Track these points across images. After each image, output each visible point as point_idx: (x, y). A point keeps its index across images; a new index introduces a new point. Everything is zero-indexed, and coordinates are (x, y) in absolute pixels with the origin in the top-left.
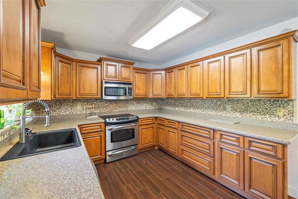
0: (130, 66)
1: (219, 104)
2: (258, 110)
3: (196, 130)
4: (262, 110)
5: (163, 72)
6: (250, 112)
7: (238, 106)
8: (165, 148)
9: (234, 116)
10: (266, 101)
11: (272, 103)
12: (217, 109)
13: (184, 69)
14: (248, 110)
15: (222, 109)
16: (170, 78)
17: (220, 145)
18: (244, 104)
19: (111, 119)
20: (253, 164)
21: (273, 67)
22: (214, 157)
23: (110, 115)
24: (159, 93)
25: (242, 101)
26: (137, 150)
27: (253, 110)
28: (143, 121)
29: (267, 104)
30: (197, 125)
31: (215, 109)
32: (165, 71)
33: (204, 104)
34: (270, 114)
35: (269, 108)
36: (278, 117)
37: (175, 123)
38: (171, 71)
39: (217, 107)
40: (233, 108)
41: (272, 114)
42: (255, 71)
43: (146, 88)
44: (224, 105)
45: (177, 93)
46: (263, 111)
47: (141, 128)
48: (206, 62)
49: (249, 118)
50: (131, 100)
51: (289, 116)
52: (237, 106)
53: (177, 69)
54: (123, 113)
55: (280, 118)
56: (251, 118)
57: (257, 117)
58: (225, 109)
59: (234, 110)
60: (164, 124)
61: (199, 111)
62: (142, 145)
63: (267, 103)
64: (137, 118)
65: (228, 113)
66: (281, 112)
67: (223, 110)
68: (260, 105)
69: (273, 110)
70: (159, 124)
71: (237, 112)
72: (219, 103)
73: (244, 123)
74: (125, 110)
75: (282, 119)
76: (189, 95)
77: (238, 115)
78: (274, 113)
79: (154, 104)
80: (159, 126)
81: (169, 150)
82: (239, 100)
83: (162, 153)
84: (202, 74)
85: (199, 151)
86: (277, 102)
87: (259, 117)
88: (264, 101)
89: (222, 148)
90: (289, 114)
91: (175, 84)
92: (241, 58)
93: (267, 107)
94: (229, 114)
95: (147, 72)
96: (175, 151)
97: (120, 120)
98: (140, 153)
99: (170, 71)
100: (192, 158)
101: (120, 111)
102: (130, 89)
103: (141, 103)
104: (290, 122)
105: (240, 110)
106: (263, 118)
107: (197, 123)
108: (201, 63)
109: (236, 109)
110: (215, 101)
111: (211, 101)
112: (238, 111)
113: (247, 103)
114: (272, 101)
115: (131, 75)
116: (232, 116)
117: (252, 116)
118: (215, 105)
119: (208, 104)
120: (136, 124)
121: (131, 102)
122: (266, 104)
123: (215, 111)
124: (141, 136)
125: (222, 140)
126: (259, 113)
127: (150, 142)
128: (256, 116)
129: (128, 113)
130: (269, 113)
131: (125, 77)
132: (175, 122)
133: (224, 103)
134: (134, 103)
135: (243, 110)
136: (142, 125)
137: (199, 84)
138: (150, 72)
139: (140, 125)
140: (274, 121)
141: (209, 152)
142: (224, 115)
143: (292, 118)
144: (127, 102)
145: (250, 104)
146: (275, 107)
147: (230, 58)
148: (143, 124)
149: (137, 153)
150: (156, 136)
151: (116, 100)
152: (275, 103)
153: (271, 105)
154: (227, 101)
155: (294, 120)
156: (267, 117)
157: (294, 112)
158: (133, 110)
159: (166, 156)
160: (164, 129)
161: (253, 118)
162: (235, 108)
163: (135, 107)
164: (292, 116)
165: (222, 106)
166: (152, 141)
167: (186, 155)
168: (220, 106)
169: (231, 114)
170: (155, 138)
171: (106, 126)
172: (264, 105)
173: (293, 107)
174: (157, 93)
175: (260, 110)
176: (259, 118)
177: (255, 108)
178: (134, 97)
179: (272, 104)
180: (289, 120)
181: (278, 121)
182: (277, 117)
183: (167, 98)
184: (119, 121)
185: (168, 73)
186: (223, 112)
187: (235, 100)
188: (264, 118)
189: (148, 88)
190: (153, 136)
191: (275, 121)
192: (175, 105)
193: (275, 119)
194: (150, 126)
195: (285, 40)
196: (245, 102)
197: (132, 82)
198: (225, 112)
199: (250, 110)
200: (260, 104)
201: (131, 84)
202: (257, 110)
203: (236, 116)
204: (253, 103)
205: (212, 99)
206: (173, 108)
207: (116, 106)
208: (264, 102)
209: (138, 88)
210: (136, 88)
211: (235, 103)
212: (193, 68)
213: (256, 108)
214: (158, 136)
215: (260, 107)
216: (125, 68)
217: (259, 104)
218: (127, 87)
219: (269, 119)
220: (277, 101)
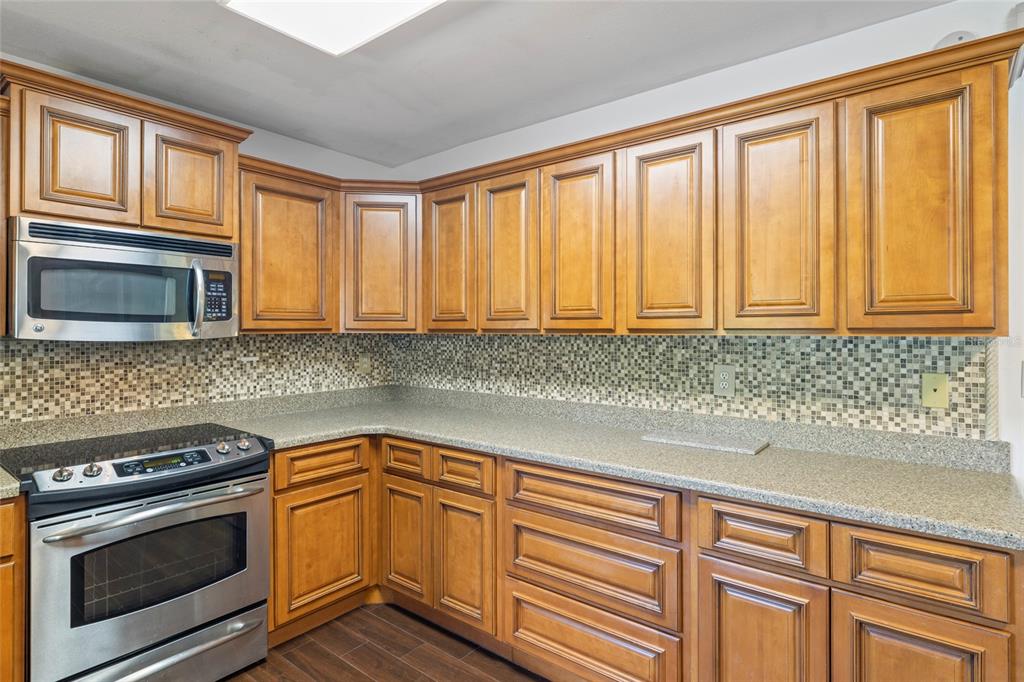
0: (222, 145)
1: (680, 359)
2: (847, 384)
3: (591, 495)
4: (863, 384)
5: (413, 202)
6: (813, 394)
7: (764, 370)
8: (424, 601)
9: (746, 415)
10: (880, 346)
11: (904, 356)
12: (672, 386)
13: (523, 185)
14: (808, 385)
15: (695, 383)
16: (451, 230)
17: (711, 567)
18: (788, 358)
19: (78, 470)
20: (873, 654)
21: (933, 187)
22: (682, 631)
23: (83, 436)
24: (390, 310)
25: (780, 345)
26: (261, 635)
27: (828, 387)
28: (299, 464)
29: (885, 360)
30: (598, 470)
31: (665, 386)
32: (420, 196)
33: (612, 364)
34: (897, 405)
35: (891, 375)
36: (927, 413)
37: (477, 464)
38: (456, 195)
39: (672, 374)
40: (742, 378)
41: (904, 401)
42: (855, 209)
43: (320, 281)
44: (703, 364)
45: (483, 309)
46: (868, 389)
47: (285, 502)
48: (629, 157)
49: (808, 421)
50: (228, 343)
51: (969, 411)
52: (760, 370)
53: (487, 184)
54: (173, 424)
55: (935, 418)
56: (819, 422)
57: (845, 415)
58: (708, 386)
59: (750, 387)
60: (417, 470)
61: (589, 396)
62: (291, 597)
63: (885, 356)
64: (261, 451)
65: (720, 401)
66: (941, 392)
67: (700, 388)
68: (856, 364)
69: (910, 386)
70: (390, 471)
71: (760, 396)
72: (679, 354)
73: (789, 446)
74: (189, 401)
75: (945, 424)
76: (546, 317)
77: (764, 409)
78: (910, 396)
79: (364, 363)
80: (393, 482)
81: (448, 607)
82: (769, 341)
83: (406, 627)
84: (611, 213)
85: (607, 603)
86: (923, 351)
87: (853, 418)
88: (873, 346)
89: (720, 585)
90: (968, 400)
91: (474, 261)
92: (792, 143)
93: (885, 370)
94: (725, 405)
95: (327, 194)
96: (476, 613)
97: (143, 471)
98: (278, 648)
99: (449, 197)
100: (568, 641)
101: (153, 412)
102: (220, 281)
103: (292, 358)
104: (975, 435)
105: (774, 388)
106: (868, 422)
107: (596, 462)
108: (604, 160)
109: (755, 383)
110: (661, 348)
111: (643, 346)
112: (764, 392)
113: (803, 354)
114: (903, 343)
115: (227, 198)
116: (738, 415)
117: (823, 414)
118: (664, 366)
119: (633, 361)
120: (256, 486)
121: (227, 354)
122: (880, 360)
123: (661, 392)
124: (290, 548)
125: (725, 546)
126: (850, 397)
127: (344, 572)
128: (840, 415)
129: (211, 419)
130: (891, 400)
131: (185, 204)
132: (480, 459)
133: (704, 356)
134: (245, 360)
135: (784, 389)
136: (293, 487)
137: (594, 264)
138: (342, 194)
139: (279, 487)
140: (913, 435)
141: (657, 609)
142: (704, 411)
143: (982, 416)
144: (200, 358)
145: (813, 360)
146: (916, 371)
147: (743, 139)
148: (297, 479)
149: (263, 653)
150: (375, 534)
151: (126, 345)
152: (915, 356)
153: (898, 361)
154: (716, 347)
155: (988, 428)
156: (885, 419)
157: (991, 391)
158: (242, 403)
159: (428, 639)
160: (418, 498)
161: (829, 423)
162: (751, 378)
163: (251, 385)
164: (981, 411)
165: (693, 372)
166: (352, 566)
167: (537, 630)
168: (685, 371)
169: (733, 406)
170: (366, 548)
171: (34, 525)
172: (873, 365)
173: (985, 371)
174: (379, 309)
175: (857, 385)
176: (850, 421)
177: (834, 378)
178: (245, 327)
179: (903, 361)
180: (968, 426)
181: (929, 433)
182: (922, 416)
183: (432, 334)
184: (136, 478)
185: (438, 203)
186: (700, 399)
187: (750, 341)
188: (874, 422)
189: (329, 280)
190: (361, 535)
191: (916, 431)
192: (469, 368)
193: (917, 426)
194: (340, 486)
195: (979, 69)
196: (793, 350)
197: (235, 240)
198: (709, 397)
199: (813, 386)
200: (856, 360)
201: (226, 251)
202: (845, 388)
203: (755, 417)
204: (828, 354)
205: (649, 335)
206: (461, 385)
207: (124, 378)
208: (873, 351)
209: (270, 278)
210: (261, 279)
211: (750, 357)
212: (566, 183)
213: (839, 378)
214: (383, 534)
215: (856, 374)
216: (188, 155)
217: (851, 359)
218: (199, 265)
219: (892, 427)
220: (922, 347)
